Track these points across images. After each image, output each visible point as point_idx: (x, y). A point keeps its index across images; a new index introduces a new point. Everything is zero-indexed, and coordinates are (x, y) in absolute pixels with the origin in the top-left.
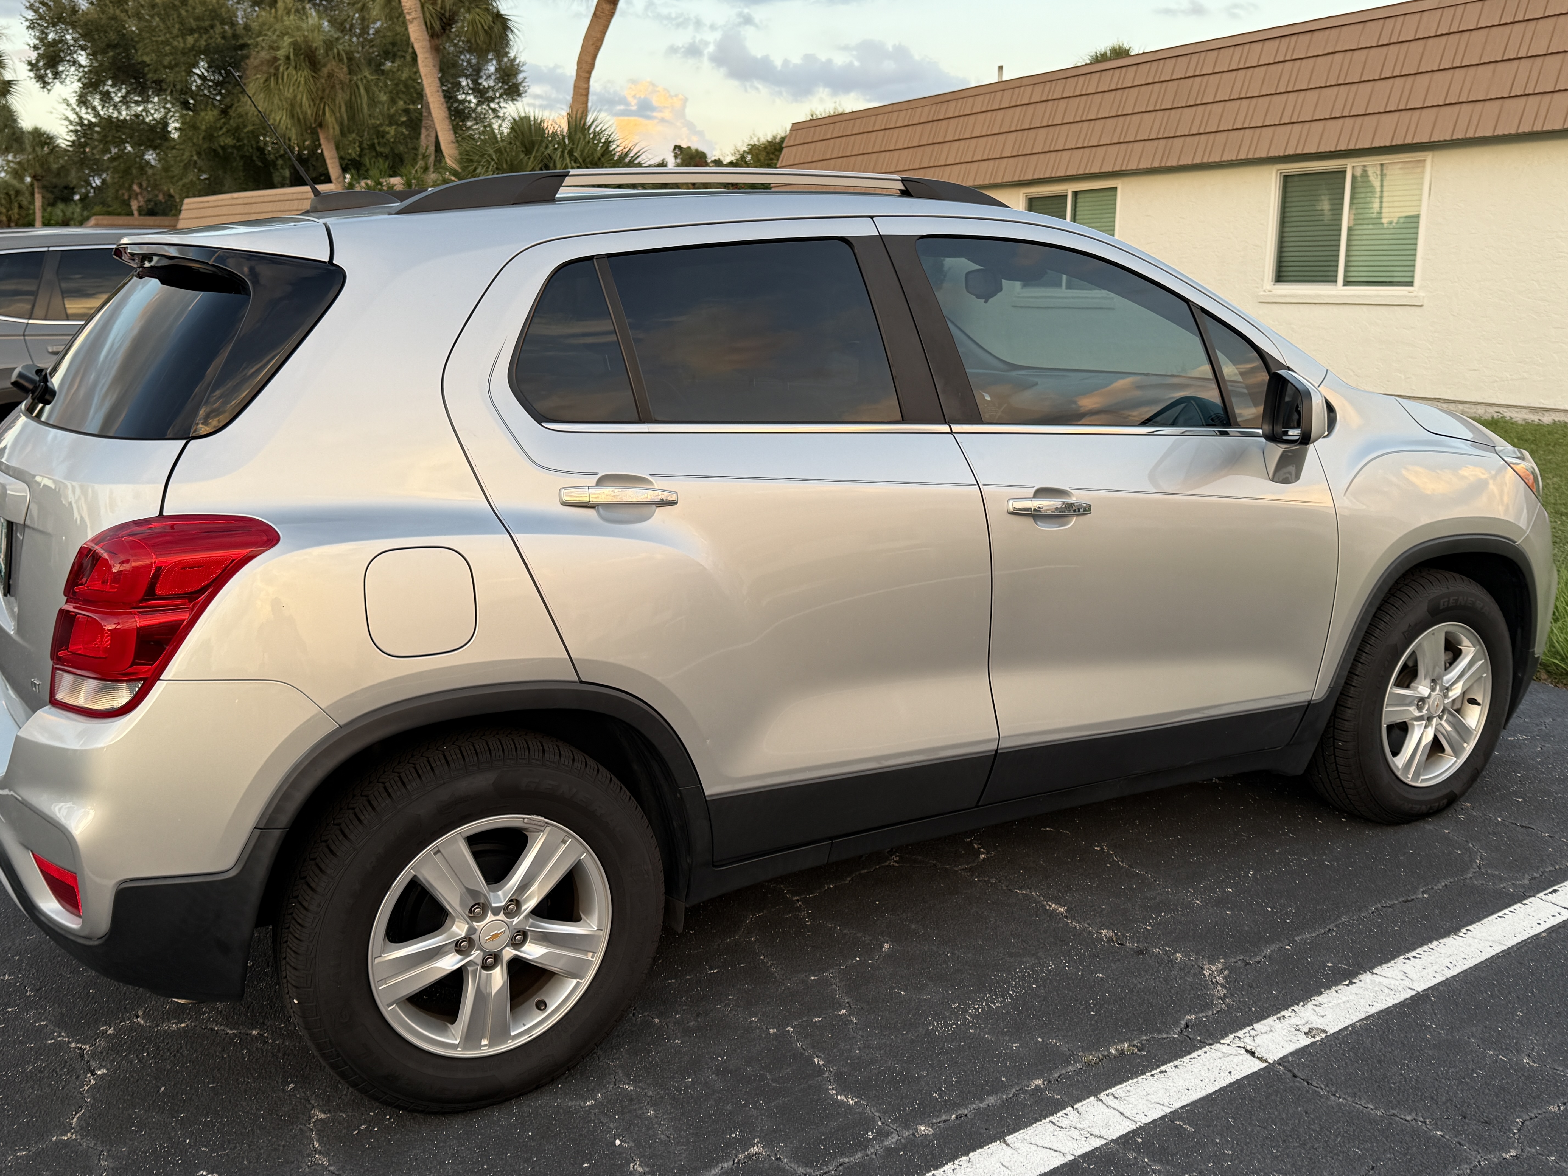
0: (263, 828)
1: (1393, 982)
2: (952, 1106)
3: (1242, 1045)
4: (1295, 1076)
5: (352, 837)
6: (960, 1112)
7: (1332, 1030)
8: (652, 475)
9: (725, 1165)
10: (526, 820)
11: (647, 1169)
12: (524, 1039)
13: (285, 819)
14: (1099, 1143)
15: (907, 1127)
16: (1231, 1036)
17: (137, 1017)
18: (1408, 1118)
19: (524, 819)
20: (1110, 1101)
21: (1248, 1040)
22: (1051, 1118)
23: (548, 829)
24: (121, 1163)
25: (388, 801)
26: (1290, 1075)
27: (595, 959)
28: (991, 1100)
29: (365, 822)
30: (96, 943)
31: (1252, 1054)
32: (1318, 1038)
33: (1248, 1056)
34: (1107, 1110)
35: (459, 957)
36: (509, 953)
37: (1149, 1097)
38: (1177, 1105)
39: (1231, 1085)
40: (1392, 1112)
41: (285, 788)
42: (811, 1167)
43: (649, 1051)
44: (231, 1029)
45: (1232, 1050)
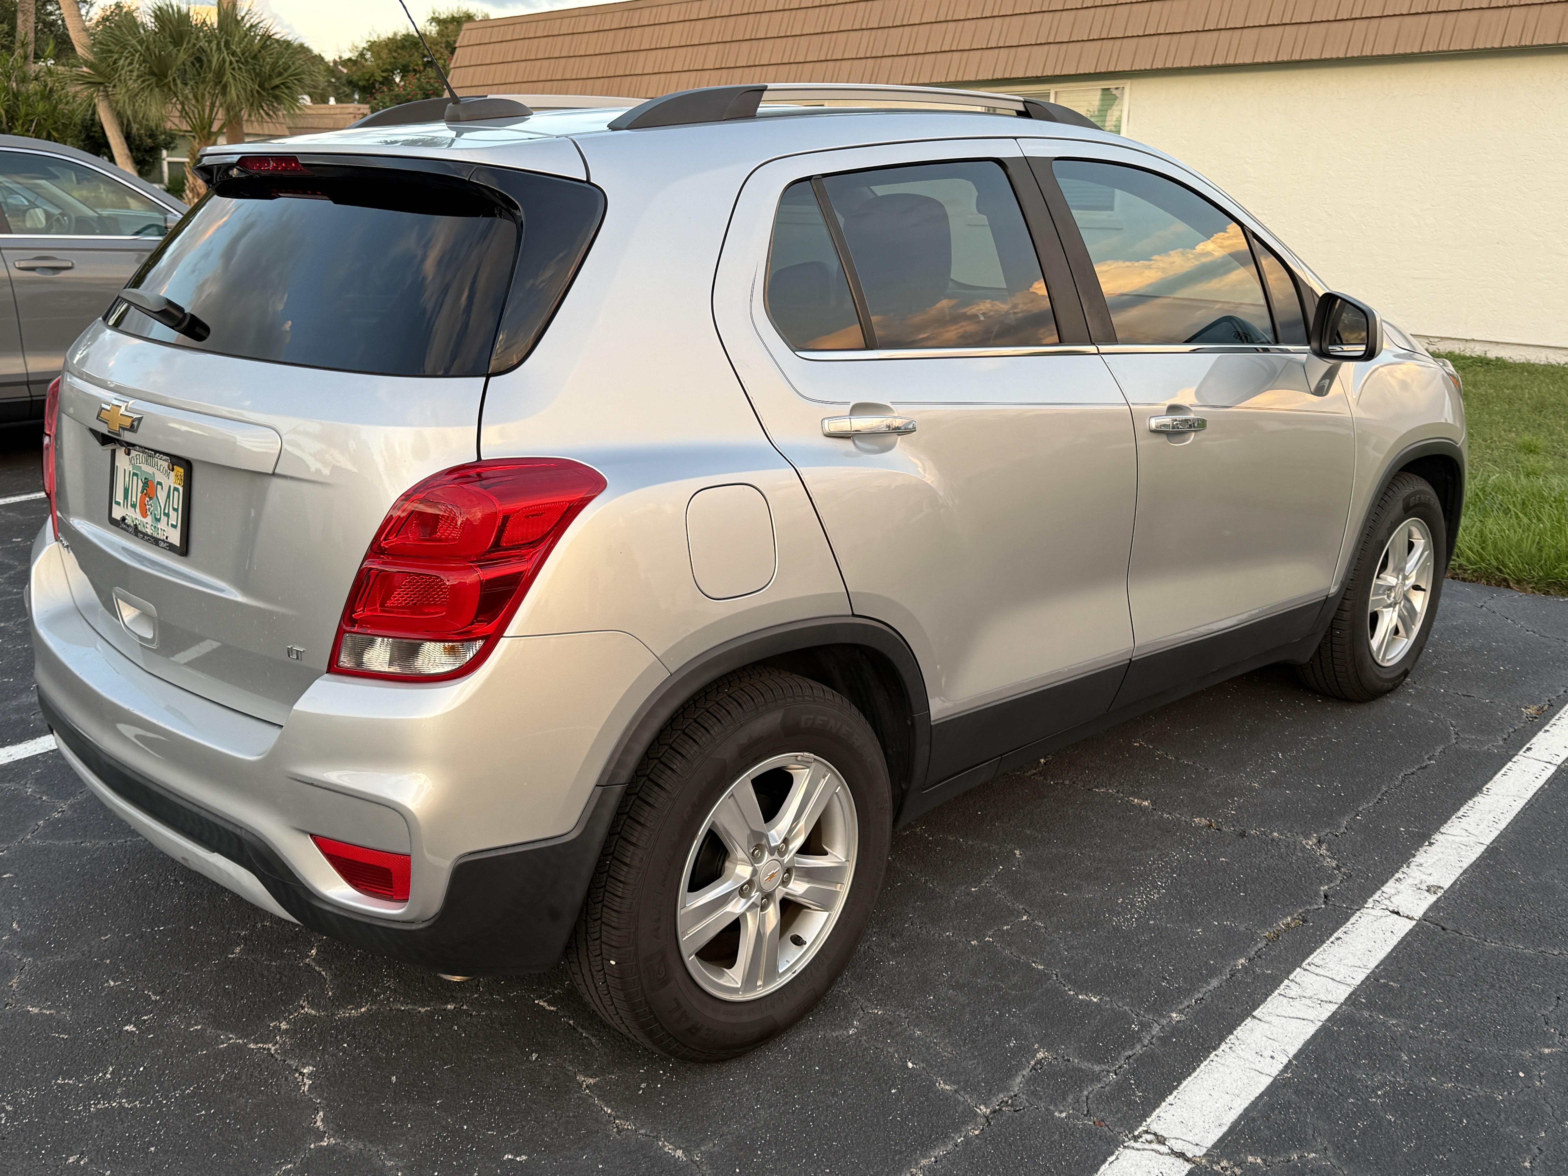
0: (604, 785)
1: (1462, 839)
2: (1189, 993)
3: (1384, 907)
4: (1443, 929)
5: (668, 787)
6: (1196, 997)
7: (1447, 885)
8: (893, 403)
9: (1024, 1073)
10: (799, 758)
11: (956, 1087)
12: (789, 977)
13: (625, 774)
14: (1333, 1008)
15: (1162, 1016)
16: (1370, 900)
17: (303, 1008)
18: (1556, 953)
19: (797, 756)
20: (1312, 968)
21: (1386, 902)
22: (1277, 992)
23: (814, 765)
24: (410, 1160)
25: (696, 748)
26: (1440, 928)
27: (843, 890)
28: (1215, 983)
29: (678, 771)
30: (421, 926)
31: (1398, 913)
32: (1439, 894)
33: (1396, 916)
34: (1318, 978)
35: (743, 901)
36: (779, 894)
37: (1344, 962)
38: (1372, 965)
39: (1400, 943)
40: (1540, 949)
41: (625, 742)
42: (1104, 1063)
43: (873, 976)
44: (423, 1007)
45: (1377, 912)
